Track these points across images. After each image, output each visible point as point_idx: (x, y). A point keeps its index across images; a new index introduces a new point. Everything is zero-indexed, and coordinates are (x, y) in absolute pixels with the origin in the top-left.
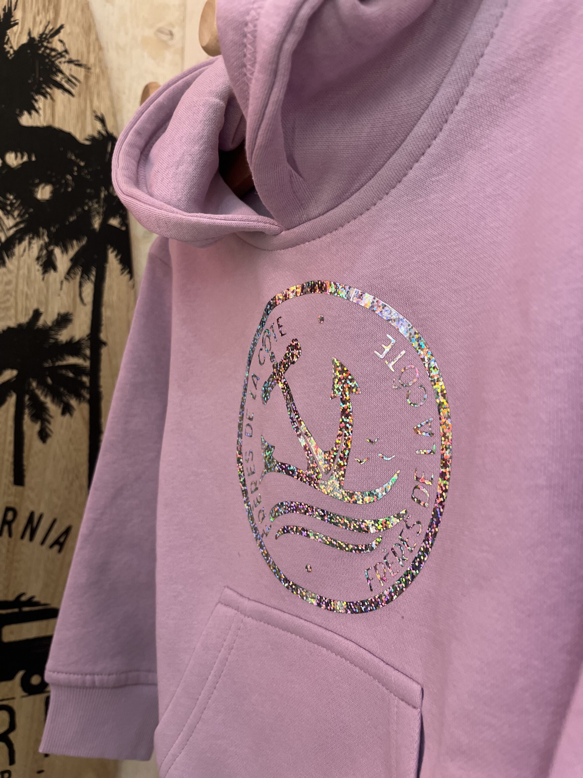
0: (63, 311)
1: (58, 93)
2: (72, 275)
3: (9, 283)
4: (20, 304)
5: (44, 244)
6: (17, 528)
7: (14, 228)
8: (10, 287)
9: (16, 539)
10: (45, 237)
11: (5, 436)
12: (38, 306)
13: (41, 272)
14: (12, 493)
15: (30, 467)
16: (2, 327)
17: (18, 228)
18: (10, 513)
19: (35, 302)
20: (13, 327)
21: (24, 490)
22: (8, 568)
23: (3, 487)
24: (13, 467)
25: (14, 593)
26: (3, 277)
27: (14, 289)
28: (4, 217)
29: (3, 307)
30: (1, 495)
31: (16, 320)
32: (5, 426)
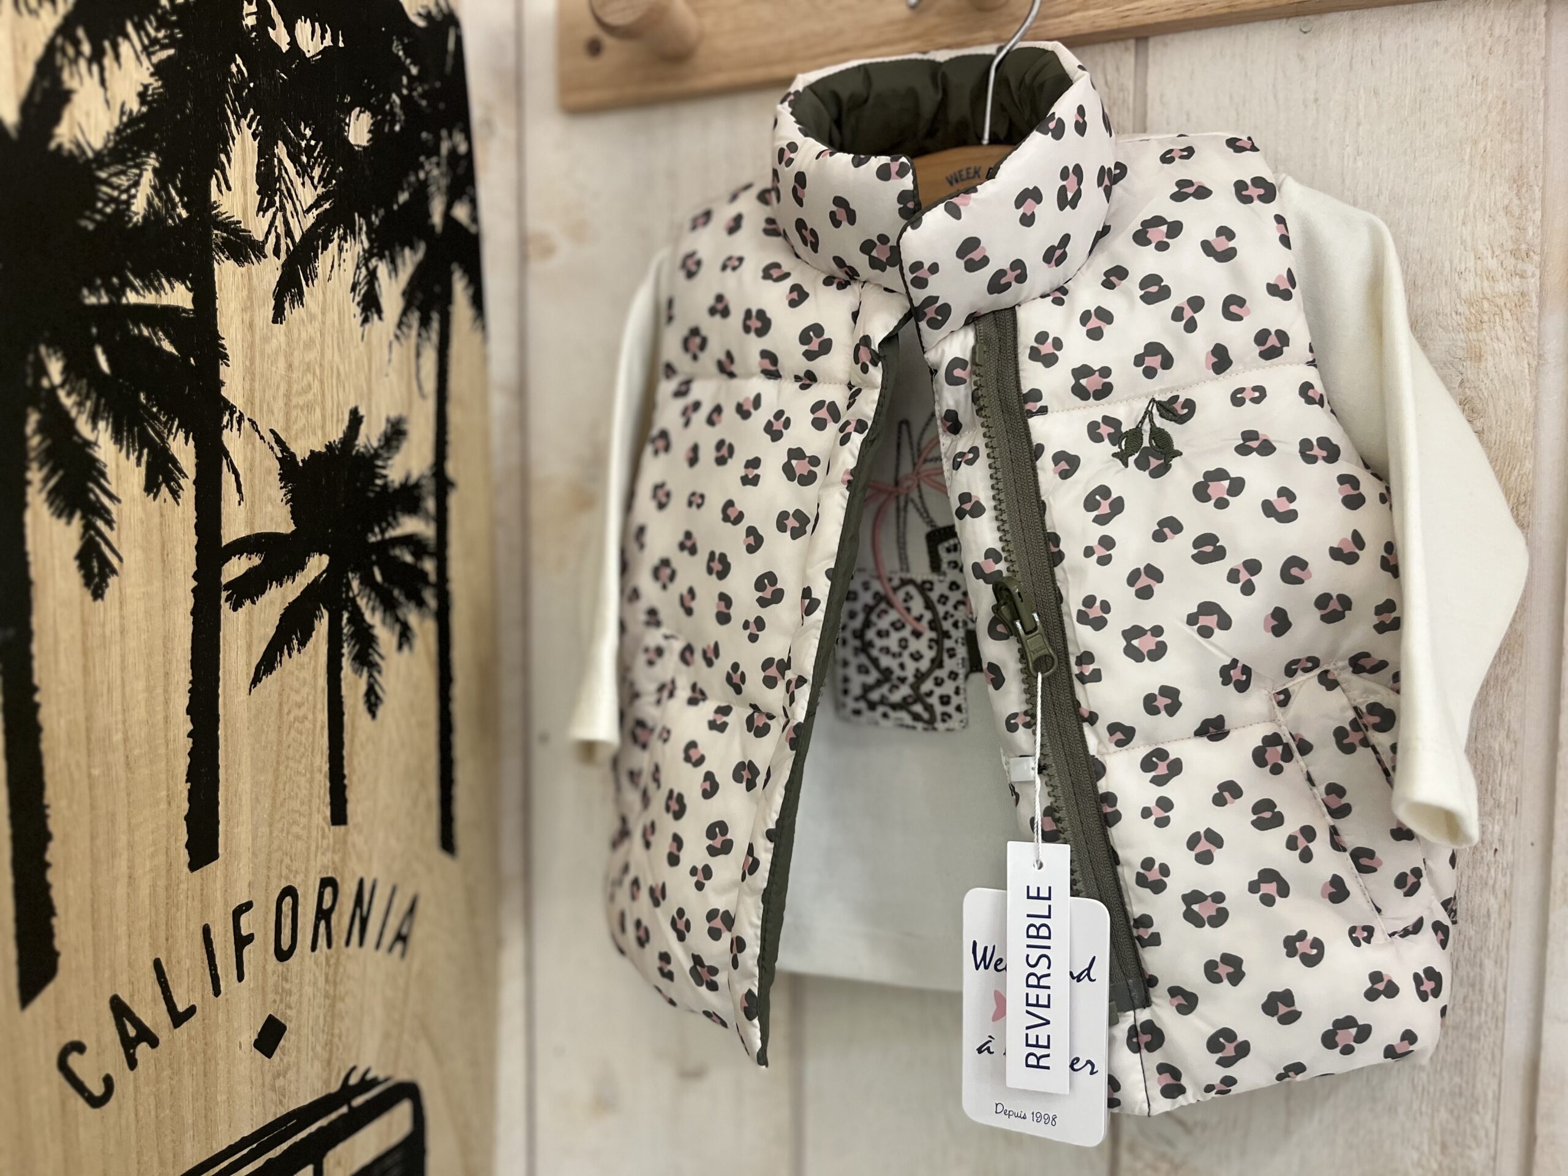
0: (394, 414)
2: (405, 329)
3: (309, 344)
4: (328, 396)
5: (361, 253)
6: (339, 922)
7: (314, 210)
8: (312, 355)
9: (338, 948)
10: (364, 237)
11: (314, 713)
12: (356, 401)
13: (360, 319)
14: (328, 845)
15: (355, 778)
16: (301, 451)
17: (318, 211)
18: (328, 891)
19: (352, 392)
20: (320, 452)
21: (347, 833)
22: (328, 1019)
23: (314, 833)
24: (328, 784)
25: (339, 1074)
26: (299, 330)
27: (318, 360)
28: (298, 181)
29: (301, 403)
30: (312, 856)
31: (324, 435)
32: (313, 692)
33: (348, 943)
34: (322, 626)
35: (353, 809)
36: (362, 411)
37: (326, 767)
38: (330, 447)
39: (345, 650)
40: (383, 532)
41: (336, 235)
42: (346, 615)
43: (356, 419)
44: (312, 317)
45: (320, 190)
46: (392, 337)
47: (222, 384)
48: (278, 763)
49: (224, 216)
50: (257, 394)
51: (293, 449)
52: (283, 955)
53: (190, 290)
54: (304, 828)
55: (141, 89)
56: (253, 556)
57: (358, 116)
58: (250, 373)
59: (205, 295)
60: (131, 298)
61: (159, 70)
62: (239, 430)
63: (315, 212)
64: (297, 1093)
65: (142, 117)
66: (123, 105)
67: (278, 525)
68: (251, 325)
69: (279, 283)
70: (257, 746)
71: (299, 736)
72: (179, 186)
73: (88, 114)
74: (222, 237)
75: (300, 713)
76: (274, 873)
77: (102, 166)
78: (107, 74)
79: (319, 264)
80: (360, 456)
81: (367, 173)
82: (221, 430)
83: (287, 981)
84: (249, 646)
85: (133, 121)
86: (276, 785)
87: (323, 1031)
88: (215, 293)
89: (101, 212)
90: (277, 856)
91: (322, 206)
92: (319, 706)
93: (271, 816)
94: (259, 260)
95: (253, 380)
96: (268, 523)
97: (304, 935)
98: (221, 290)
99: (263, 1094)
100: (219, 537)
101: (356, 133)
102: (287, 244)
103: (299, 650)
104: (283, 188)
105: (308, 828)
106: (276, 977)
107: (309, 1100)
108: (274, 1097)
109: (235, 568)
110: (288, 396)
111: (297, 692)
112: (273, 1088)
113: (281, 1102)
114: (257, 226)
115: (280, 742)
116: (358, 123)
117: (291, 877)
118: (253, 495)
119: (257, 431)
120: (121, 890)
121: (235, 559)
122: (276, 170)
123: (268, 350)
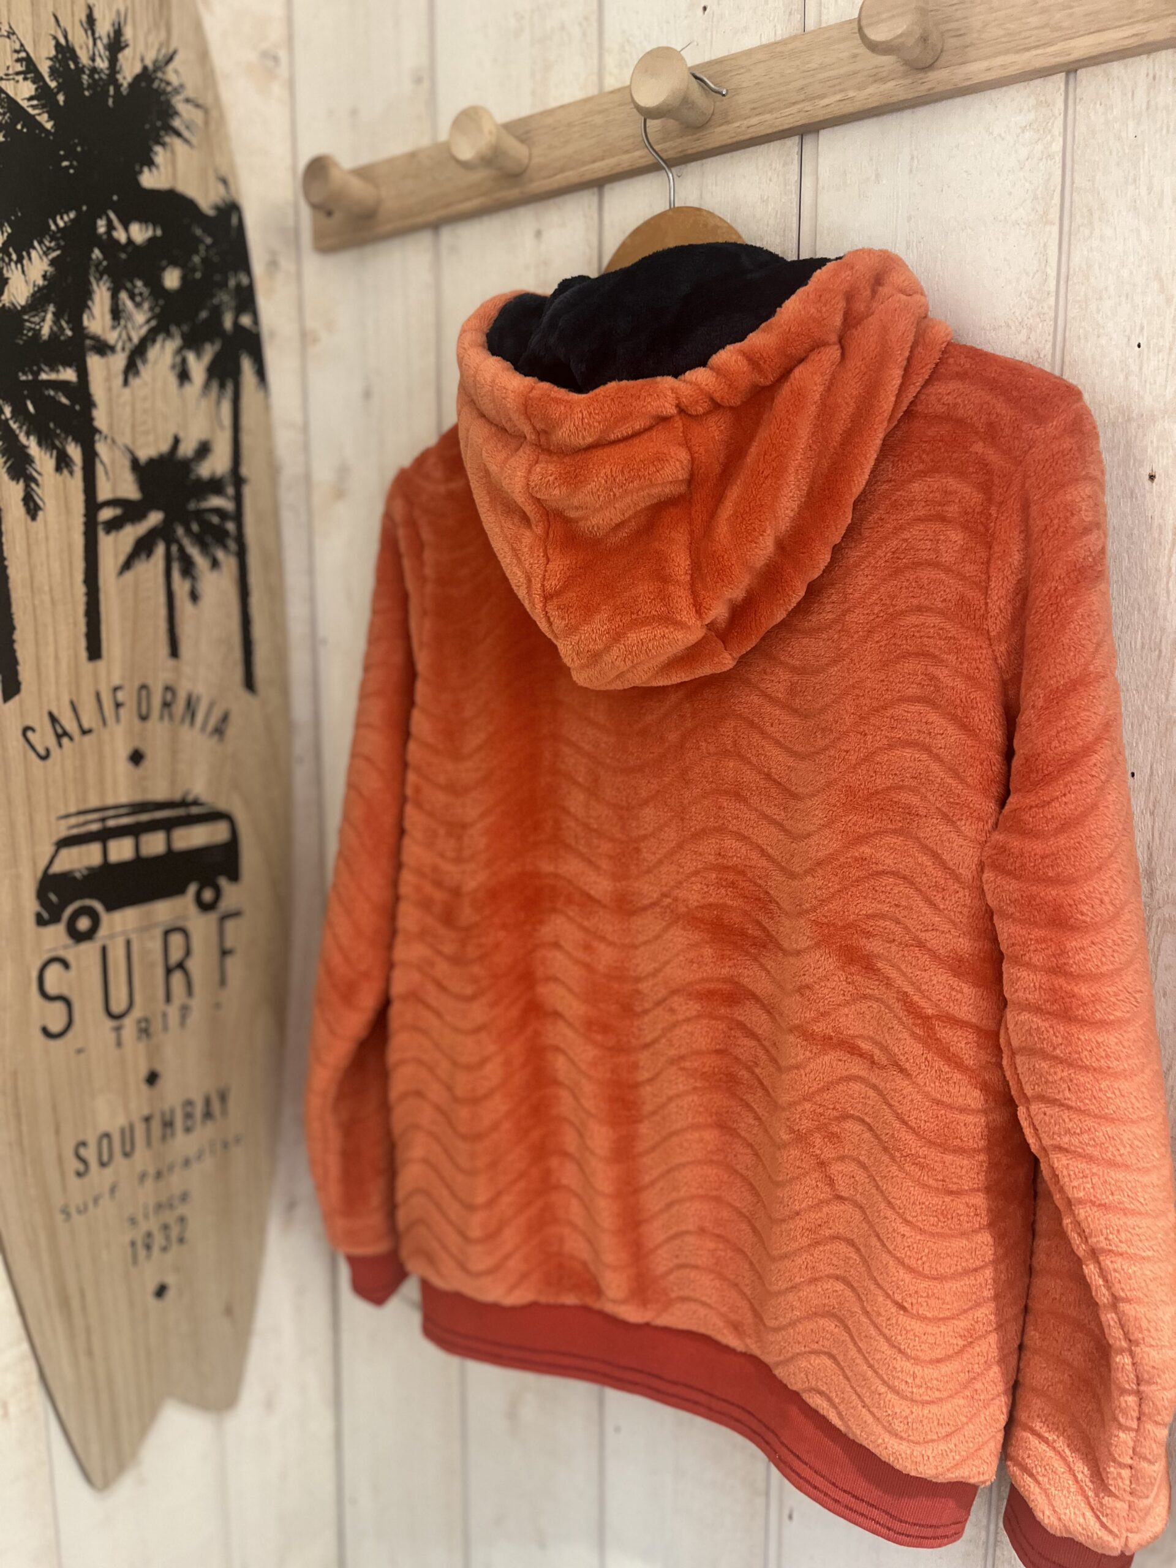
0: (203, 436)
1: (177, 143)
2: (208, 390)
4: (158, 427)
5: (176, 348)
6: (177, 711)
7: (145, 326)
8: (147, 404)
9: (177, 724)
10: (178, 338)
11: (156, 596)
12: (176, 430)
13: (177, 384)
14: (168, 667)
15: (184, 636)
16: (144, 455)
17: (149, 325)
18: (169, 693)
19: (174, 425)
20: (154, 458)
21: (180, 664)
22: (172, 760)
23: (160, 659)
24: (167, 635)
25: (180, 791)
26: (139, 391)
27: (152, 407)
28: (135, 311)
29: (142, 430)
30: (159, 671)
31: (157, 448)
32: (155, 586)
33: (183, 723)
35: (184, 652)
37: (165, 625)
38: (160, 455)
39: (175, 566)
40: (198, 504)
41: (160, 339)
42: (174, 549)
43: (177, 440)
45: (149, 315)
46: (200, 395)
47: (94, 419)
48: (135, 618)
49: (92, 333)
50: (115, 425)
51: (138, 455)
52: (142, 718)
53: (74, 372)
54: (152, 656)
55: (43, 273)
56: (116, 509)
57: (171, 271)
58: (110, 413)
59: (83, 374)
60: (44, 376)
61: (53, 263)
62: (105, 443)
64: (154, 792)
65: (44, 287)
66: (34, 282)
67: (131, 494)
68: (110, 389)
69: (126, 367)
70: (122, 607)
72: (67, 320)
73: (17, 289)
74: (91, 344)
75: (149, 595)
76: (135, 675)
77: (26, 313)
78: (25, 268)
79: (149, 354)
80: (181, 461)
81: (179, 302)
82: (94, 442)
83: (146, 732)
84: (116, 556)
85: (40, 289)
86: (135, 630)
87: (169, 765)
88: (88, 372)
89: (26, 335)
90: (137, 668)
91: (150, 323)
92: (160, 592)
93: (133, 645)
94: (113, 354)
95: (112, 417)
96: (125, 493)
97: (155, 712)
98: (91, 371)
99: (133, 786)
100: (96, 498)
101: (170, 281)
102: (129, 346)
103: (147, 560)
104: (126, 315)
106: (139, 729)
107: (161, 799)
108: (141, 789)
109: (106, 514)
110: (133, 427)
111: (147, 582)
112: (140, 785)
113: (144, 793)
114: (112, 337)
115: (136, 608)
116: (171, 276)
117: (146, 680)
118: (115, 477)
119: (115, 444)
120: (51, 661)
121: (105, 510)
122: (122, 306)
123: (120, 400)
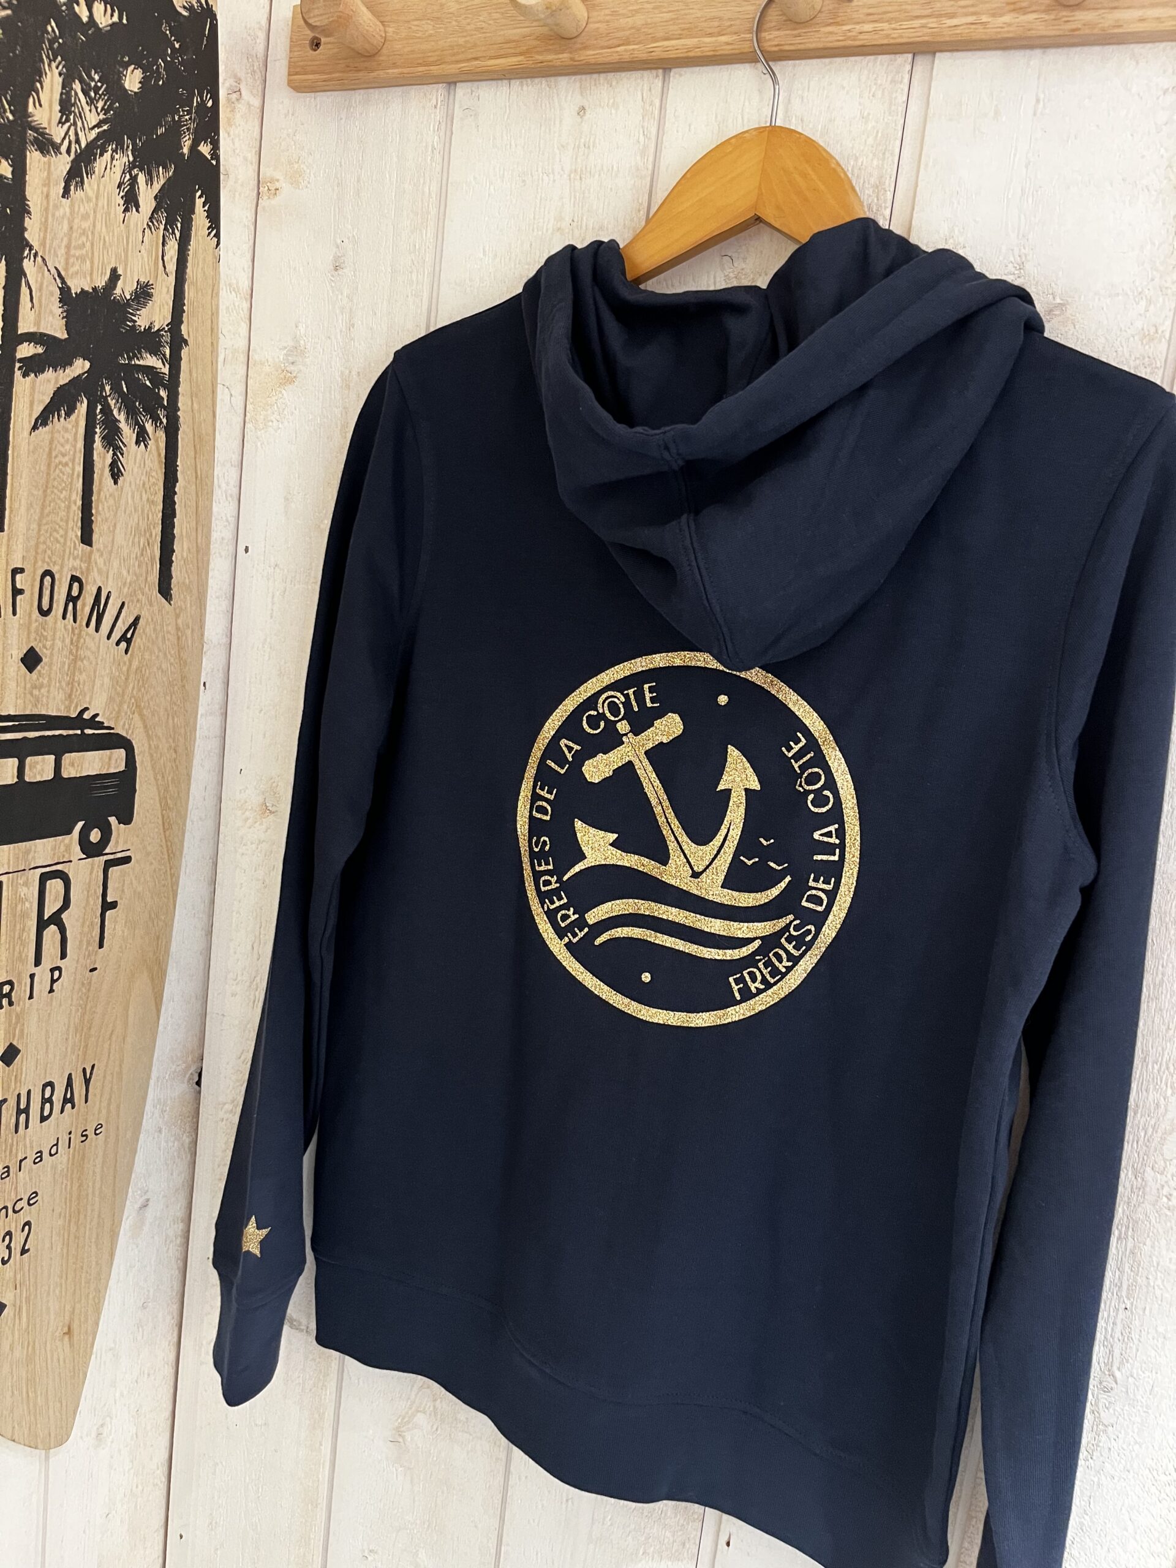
3: (85, 217)
4: (96, 254)
5: (127, 164)
6: (83, 609)
7: (96, 129)
8: (85, 225)
9: (81, 625)
10: (130, 153)
11: (73, 464)
12: (116, 263)
13: (123, 208)
14: (78, 555)
15: (99, 519)
16: (76, 285)
17: (101, 129)
18: (76, 585)
19: (114, 256)
20: (87, 292)
21: (91, 553)
22: (71, 668)
23: (68, 543)
24: (80, 515)
25: (76, 707)
26: (79, 206)
27: (91, 228)
28: (87, 108)
29: (77, 254)
30: (66, 556)
31: (91, 279)
32: (73, 449)
33: (88, 625)
34: (82, 408)
35: (95, 537)
36: (120, 272)
37: (80, 503)
38: (94, 289)
39: (98, 430)
40: (130, 359)
41: (110, 148)
42: (99, 407)
43: (114, 276)
44: (89, 200)
45: (102, 117)
46: (145, 226)
47: (26, 229)
48: (47, 487)
49: (36, 123)
50: (48, 242)
51: (69, 283)
52: (44, 613)
53: (11, 166)
54: (62, 536)
56: (38, 346)
57: (133, 71)
58: (45, 226)
59: (20, 170)
62: (34, 261)
63: (97, 130)
64: (47, 705)
67: (55, 330)
68: (47, 196)
69: (68, 173)
70: (33, 471)
71: (61, 475)
72: (9, 98)
74: (34, 136)
75: (65, 460)
76: (39, 557)
79: (97, 164)
80: (116, 302)
81: (136, 110)
82: (22, 259)
83: (45, 630)
84: (32, 404)
86: (44, 501)
87: (67, 675)
88: (26, 171)
90: (42, 547)
91: (102, 127)
92: (77, 460)
93: (40, 519)
94: (56, 155)
95: (46, 231)
96: (49, 328)
97: (58, 606)
98: (30, 169)
99: (25, 694)
100: (16, 328)
101: (130, 82)
102: (76, 148)
103: (65, 418)
104: (77, 111)
105: (65, 536)
106: (37, 624)
107: (54, 714)
108: (32, 699)
109: (25, 350)
110: (68, 247)
111: (62, 445)
112: (31, 694)
113: (36, 704)
114: (57, 133)
115: (48, 474)
116: (132, 76)
117: (51, 565)
118: (41, 306)
119: (46, 265)
121: (26, 344)
122: (73, 99)
123: (57, 214)
